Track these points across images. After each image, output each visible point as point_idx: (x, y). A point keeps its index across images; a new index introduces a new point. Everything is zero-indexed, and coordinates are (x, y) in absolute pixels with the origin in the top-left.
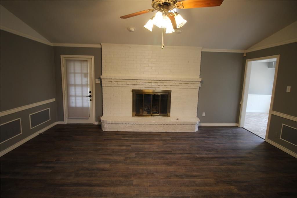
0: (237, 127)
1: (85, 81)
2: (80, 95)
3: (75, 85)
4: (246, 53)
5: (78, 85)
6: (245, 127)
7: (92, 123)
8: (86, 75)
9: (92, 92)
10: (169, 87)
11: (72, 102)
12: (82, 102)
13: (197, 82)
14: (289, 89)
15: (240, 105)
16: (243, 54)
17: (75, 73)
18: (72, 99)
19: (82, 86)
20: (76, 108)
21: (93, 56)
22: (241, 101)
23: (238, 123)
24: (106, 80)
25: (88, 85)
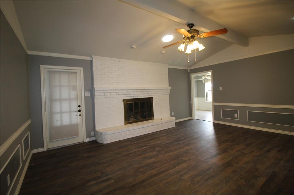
0: (191, 120)
1: (73, 94)
2: (68, 110)
3: (61, 100)
4: (190, 70)
5: (65, 100)
6: (195, 118)
7: (83, 141)
8: (75, 88)
9: (81, 106)
10: (151, 94)
11: (57, 121)
12: (71, 119)
13: (168, 90)
14: (221, 89)
15: (191, 104)
16: (188, 70)
17: (60, 86)
18: (57, 117)
19: (70, 100)
20: (62, 127)
21: (83, 68)
22: (191, 101)
23: (192, 117)
24: (99, 92)
25: (77, 98)
